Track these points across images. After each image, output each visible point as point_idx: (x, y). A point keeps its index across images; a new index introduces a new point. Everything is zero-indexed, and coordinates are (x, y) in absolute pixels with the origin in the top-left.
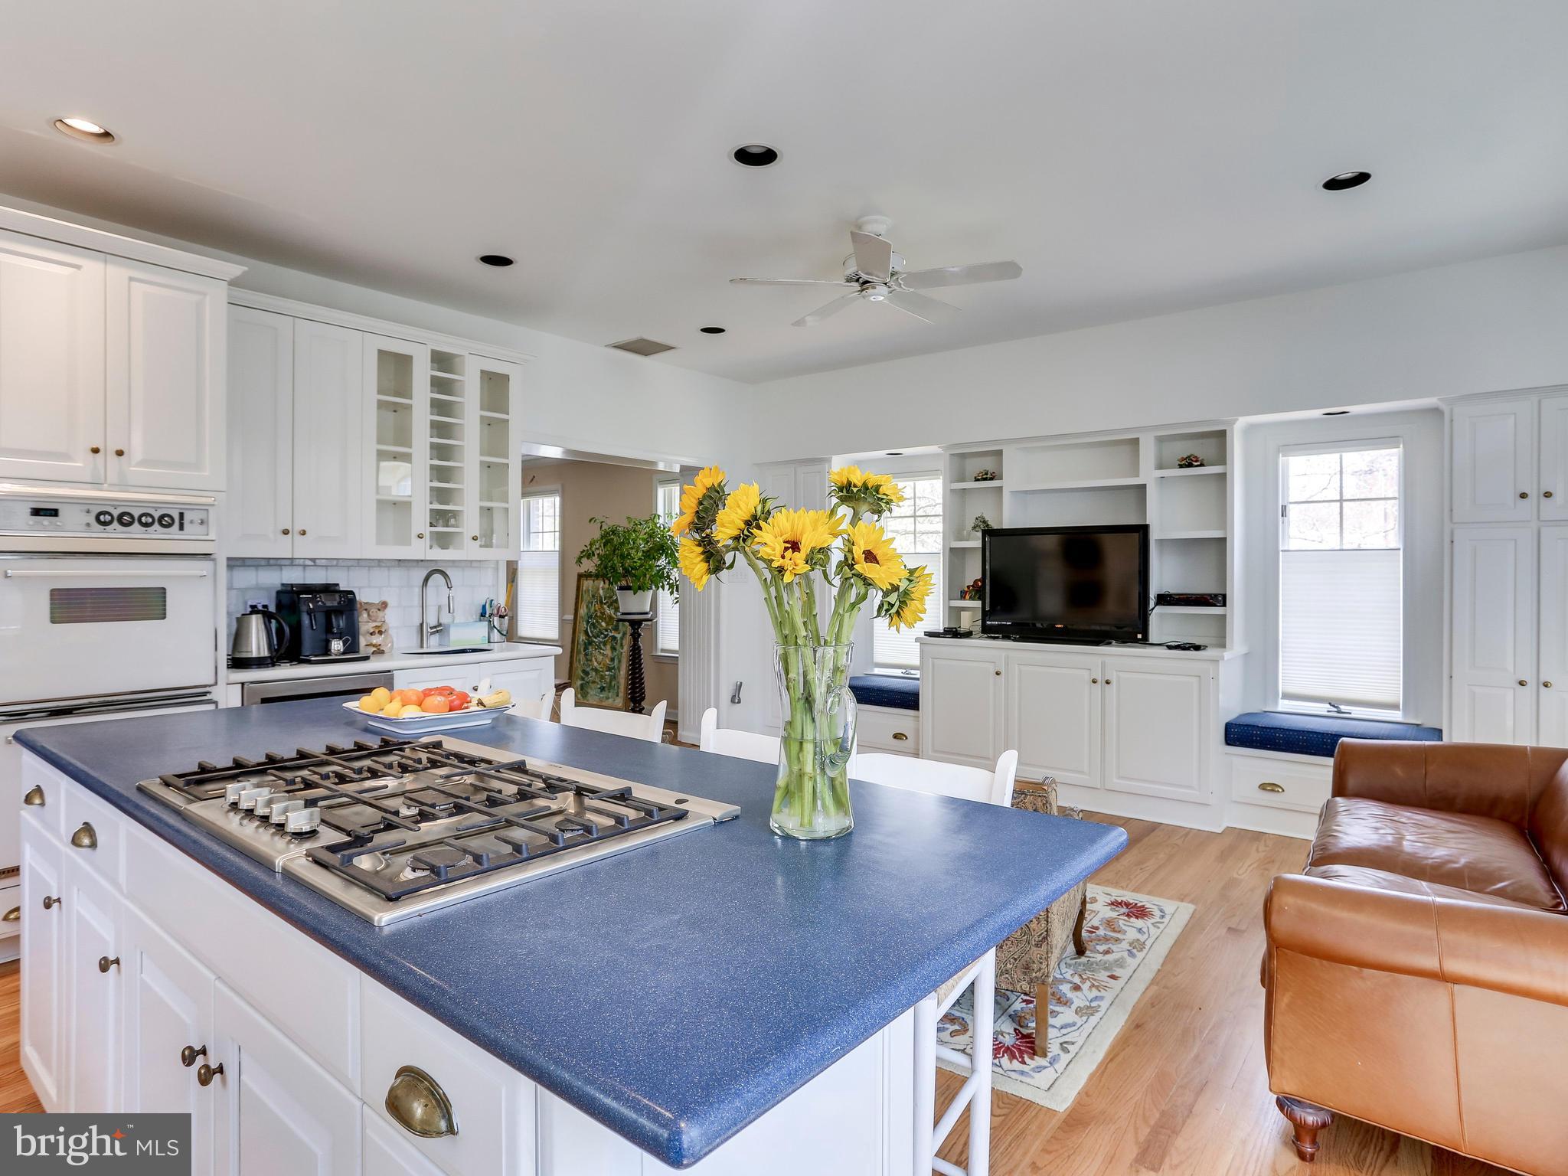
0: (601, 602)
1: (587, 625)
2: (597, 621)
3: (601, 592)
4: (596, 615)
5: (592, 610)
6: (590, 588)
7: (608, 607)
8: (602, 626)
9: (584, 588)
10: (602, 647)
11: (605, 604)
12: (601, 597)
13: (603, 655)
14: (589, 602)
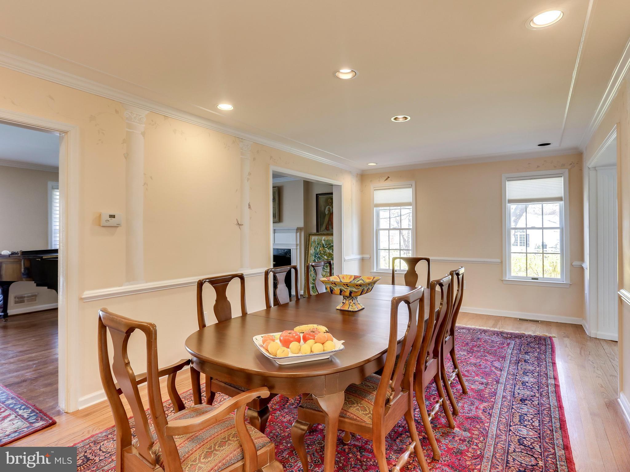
0: (324, 247)
1: (315, 257)
2: (321, 256)
3: (323, 242)
4: (321, 253)
5: (318, 250)
6: (316, 240)
7: (328, 249)
8: (324, 258)
9: (312, 240)
10: (325, 268)
11: (326, 247)
12: (323, 244)
13: (326, 272)
14: (316, 247)
